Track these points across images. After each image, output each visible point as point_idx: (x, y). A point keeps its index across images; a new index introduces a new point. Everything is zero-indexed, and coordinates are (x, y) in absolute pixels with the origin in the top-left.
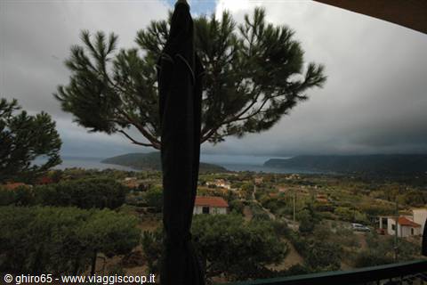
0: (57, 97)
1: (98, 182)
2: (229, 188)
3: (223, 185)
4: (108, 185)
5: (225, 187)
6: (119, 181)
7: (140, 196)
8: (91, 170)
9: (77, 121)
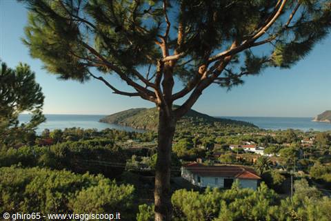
0: (25, 41)
1: (97, 144)
2: (262, 154)
3: (253, 149)
4: (107, 147)
5: (257, 152)
6: (119, 143)
7: (144, 162)
8: (90, 130)
9: (46, 67)
